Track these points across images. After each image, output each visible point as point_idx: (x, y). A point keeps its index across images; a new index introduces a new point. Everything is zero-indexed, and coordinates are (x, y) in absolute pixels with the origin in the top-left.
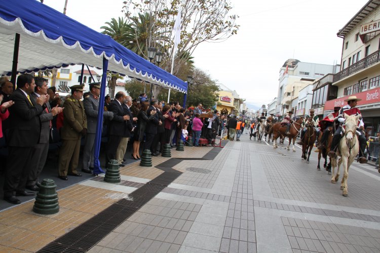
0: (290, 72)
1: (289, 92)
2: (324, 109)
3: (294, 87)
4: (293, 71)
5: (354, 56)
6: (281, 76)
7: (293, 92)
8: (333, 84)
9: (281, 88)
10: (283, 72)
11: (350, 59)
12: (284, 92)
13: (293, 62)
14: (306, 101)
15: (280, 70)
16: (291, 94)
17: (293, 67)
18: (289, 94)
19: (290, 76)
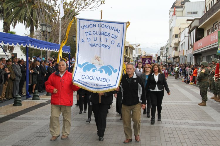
0: (178, 13)
1: (176, 34)
2: (193, 50)
3: (180, 29)
4: (182, 11)
5: (211, 2)
6: (170, 18)
7: (180, 33)
8: (199, 27)
9: (171, 30)
10: (172, 13)
11: (210, 4)
12: (173, 35)
13: (182, 2)
14: (184, 42)
15: (169, 12)
16: (179, 36)
17: (182, 7)
18: (176, 36)
19: (178, 18)
